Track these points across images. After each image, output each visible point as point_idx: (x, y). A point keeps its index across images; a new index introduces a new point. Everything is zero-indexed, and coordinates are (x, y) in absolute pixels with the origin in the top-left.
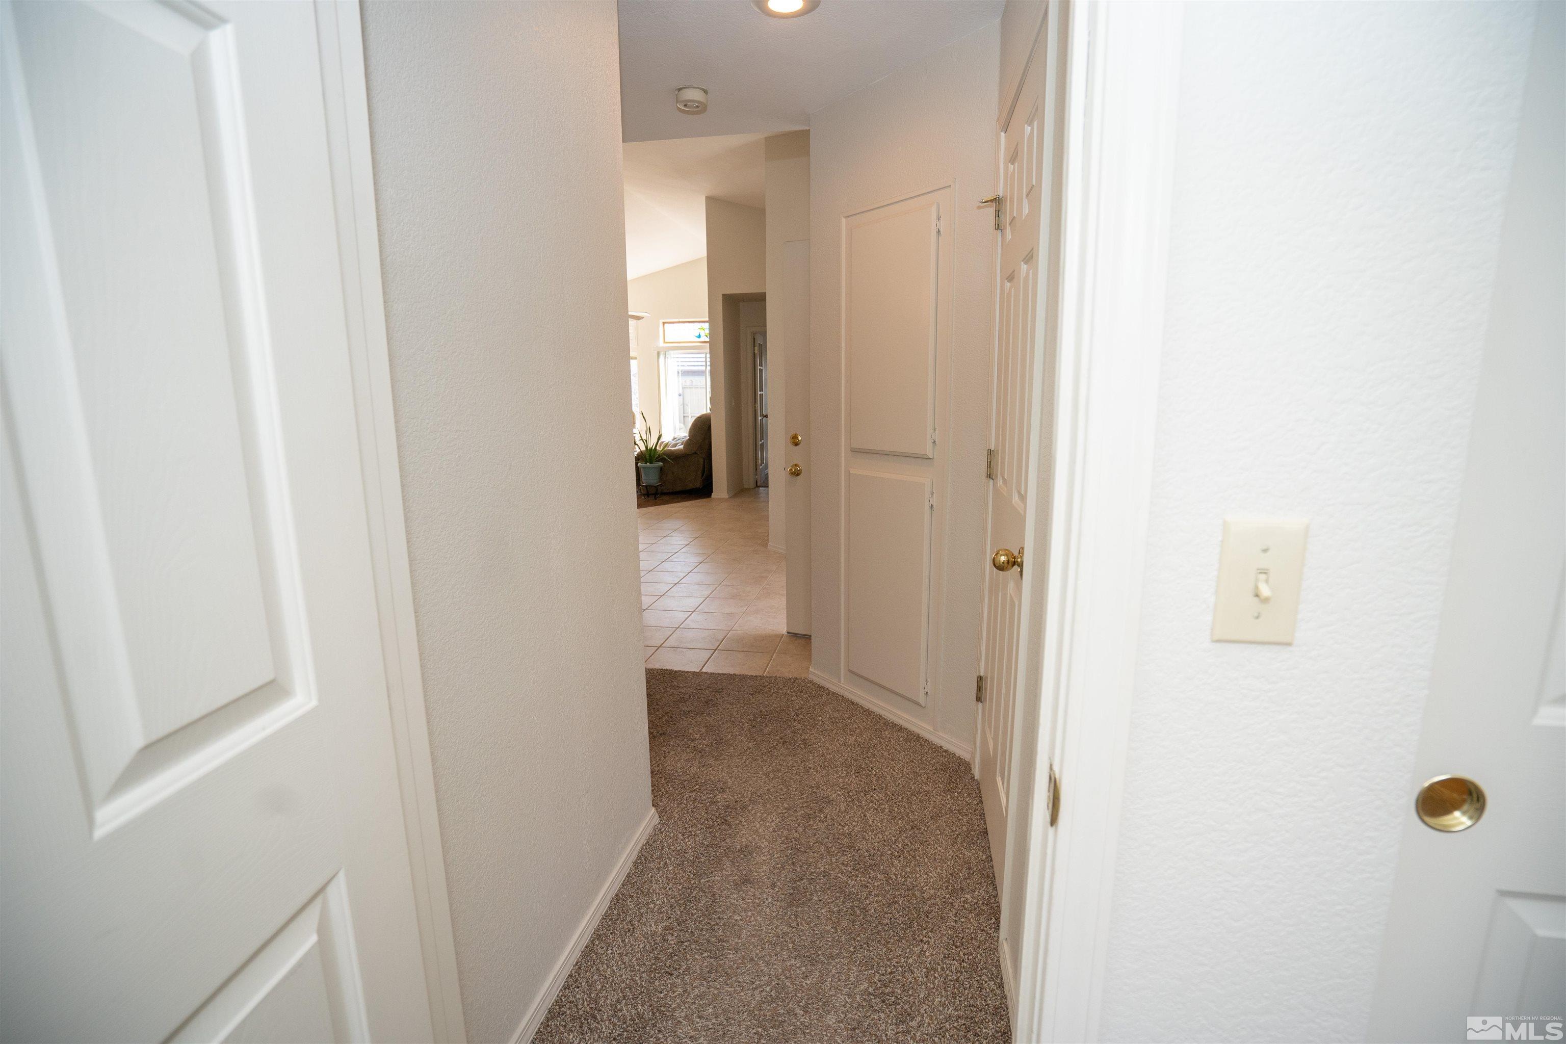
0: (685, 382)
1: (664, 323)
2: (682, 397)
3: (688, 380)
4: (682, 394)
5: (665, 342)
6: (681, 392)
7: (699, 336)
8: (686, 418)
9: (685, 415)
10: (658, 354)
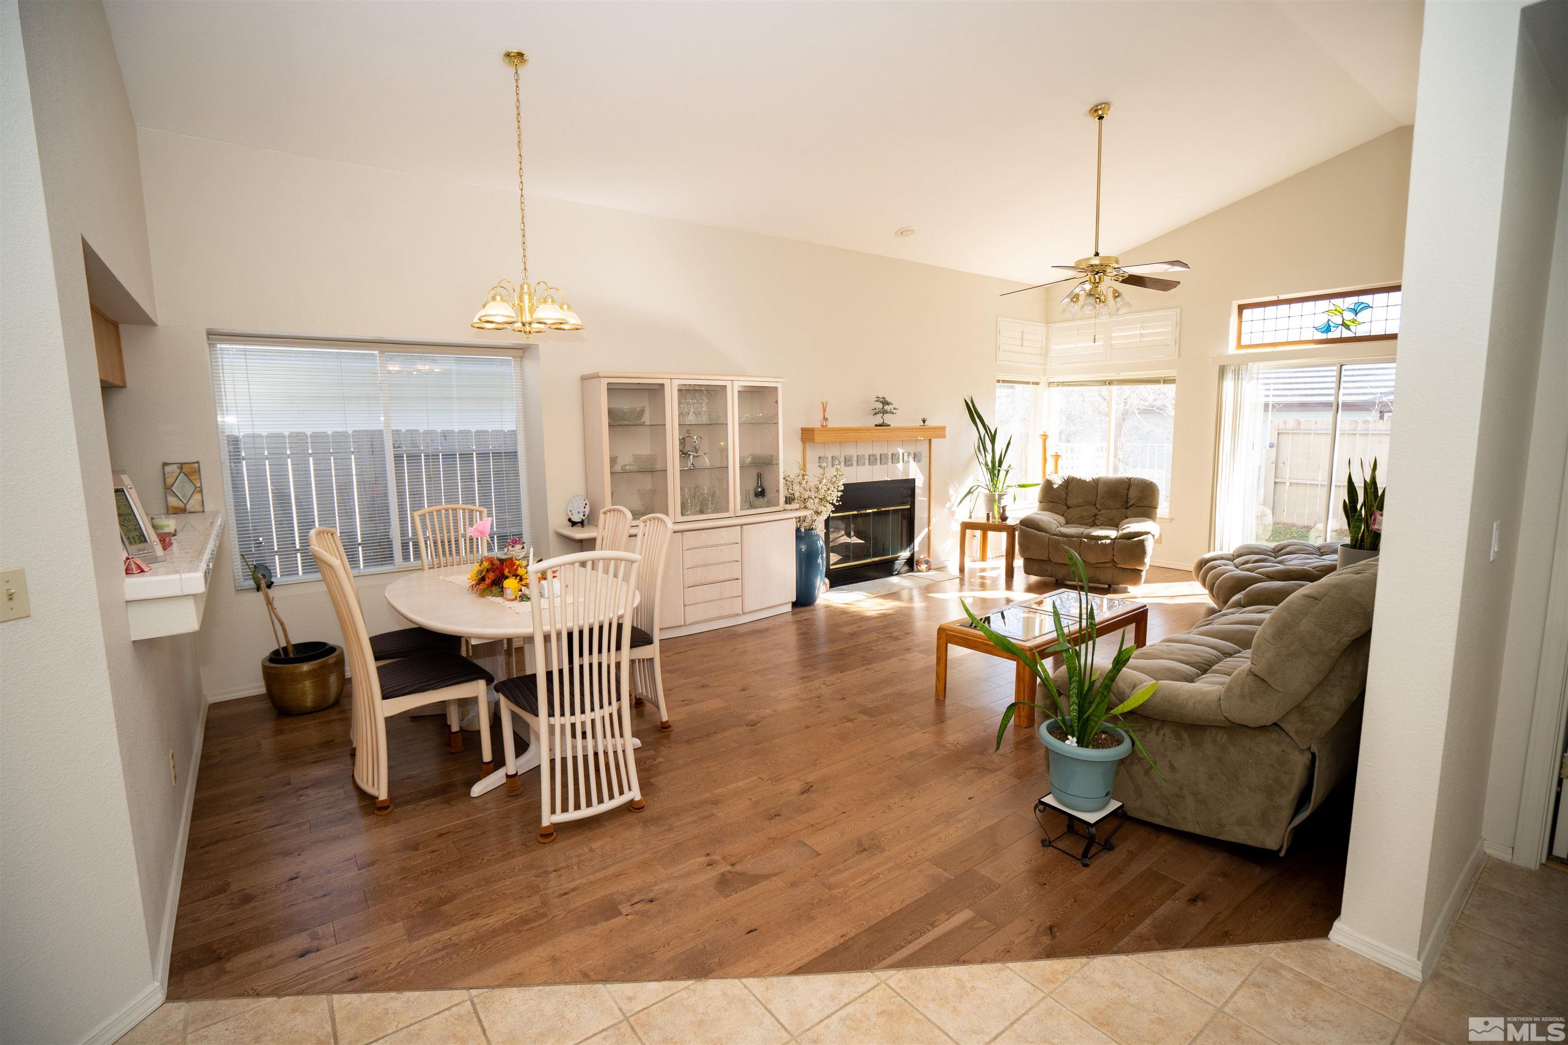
0: (1285, 423)
1: (1241, 308)
2: (1275, 448)
3: (1291, 419)
4: (1276, 444)
5: (1239, 346)
6: (1275, 442)
7: (1328, 329)
8: (1278, 486)
9: (1277, 480)
10: (1222, 371)
